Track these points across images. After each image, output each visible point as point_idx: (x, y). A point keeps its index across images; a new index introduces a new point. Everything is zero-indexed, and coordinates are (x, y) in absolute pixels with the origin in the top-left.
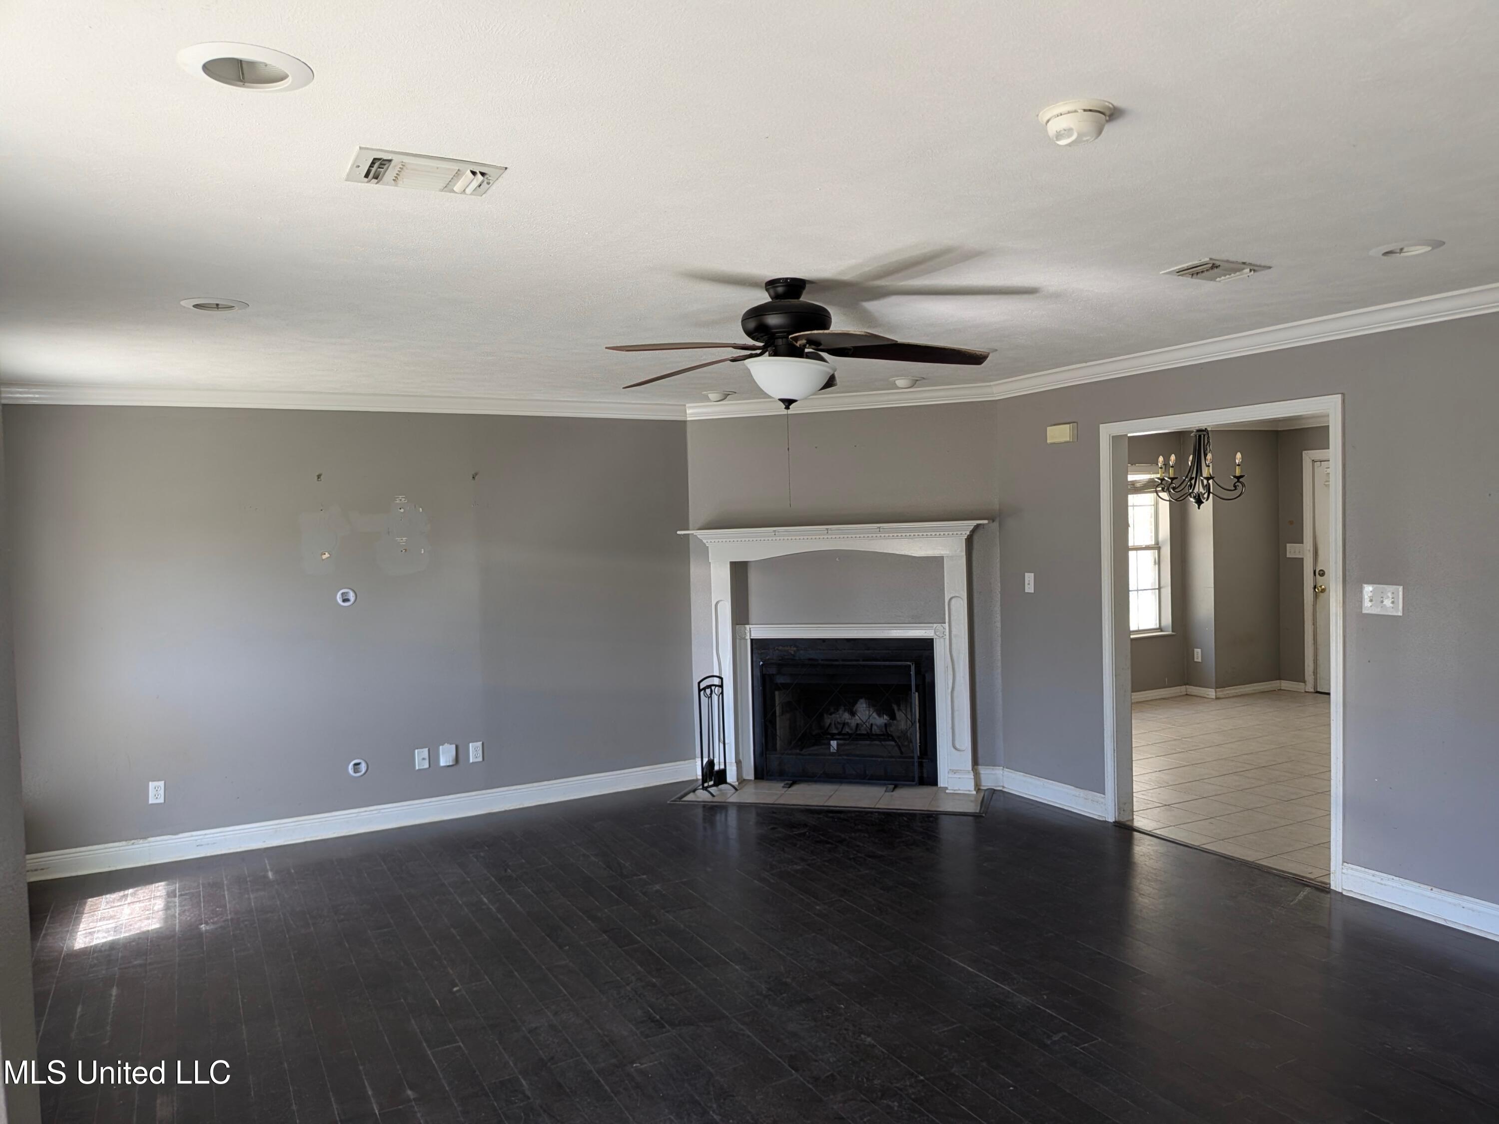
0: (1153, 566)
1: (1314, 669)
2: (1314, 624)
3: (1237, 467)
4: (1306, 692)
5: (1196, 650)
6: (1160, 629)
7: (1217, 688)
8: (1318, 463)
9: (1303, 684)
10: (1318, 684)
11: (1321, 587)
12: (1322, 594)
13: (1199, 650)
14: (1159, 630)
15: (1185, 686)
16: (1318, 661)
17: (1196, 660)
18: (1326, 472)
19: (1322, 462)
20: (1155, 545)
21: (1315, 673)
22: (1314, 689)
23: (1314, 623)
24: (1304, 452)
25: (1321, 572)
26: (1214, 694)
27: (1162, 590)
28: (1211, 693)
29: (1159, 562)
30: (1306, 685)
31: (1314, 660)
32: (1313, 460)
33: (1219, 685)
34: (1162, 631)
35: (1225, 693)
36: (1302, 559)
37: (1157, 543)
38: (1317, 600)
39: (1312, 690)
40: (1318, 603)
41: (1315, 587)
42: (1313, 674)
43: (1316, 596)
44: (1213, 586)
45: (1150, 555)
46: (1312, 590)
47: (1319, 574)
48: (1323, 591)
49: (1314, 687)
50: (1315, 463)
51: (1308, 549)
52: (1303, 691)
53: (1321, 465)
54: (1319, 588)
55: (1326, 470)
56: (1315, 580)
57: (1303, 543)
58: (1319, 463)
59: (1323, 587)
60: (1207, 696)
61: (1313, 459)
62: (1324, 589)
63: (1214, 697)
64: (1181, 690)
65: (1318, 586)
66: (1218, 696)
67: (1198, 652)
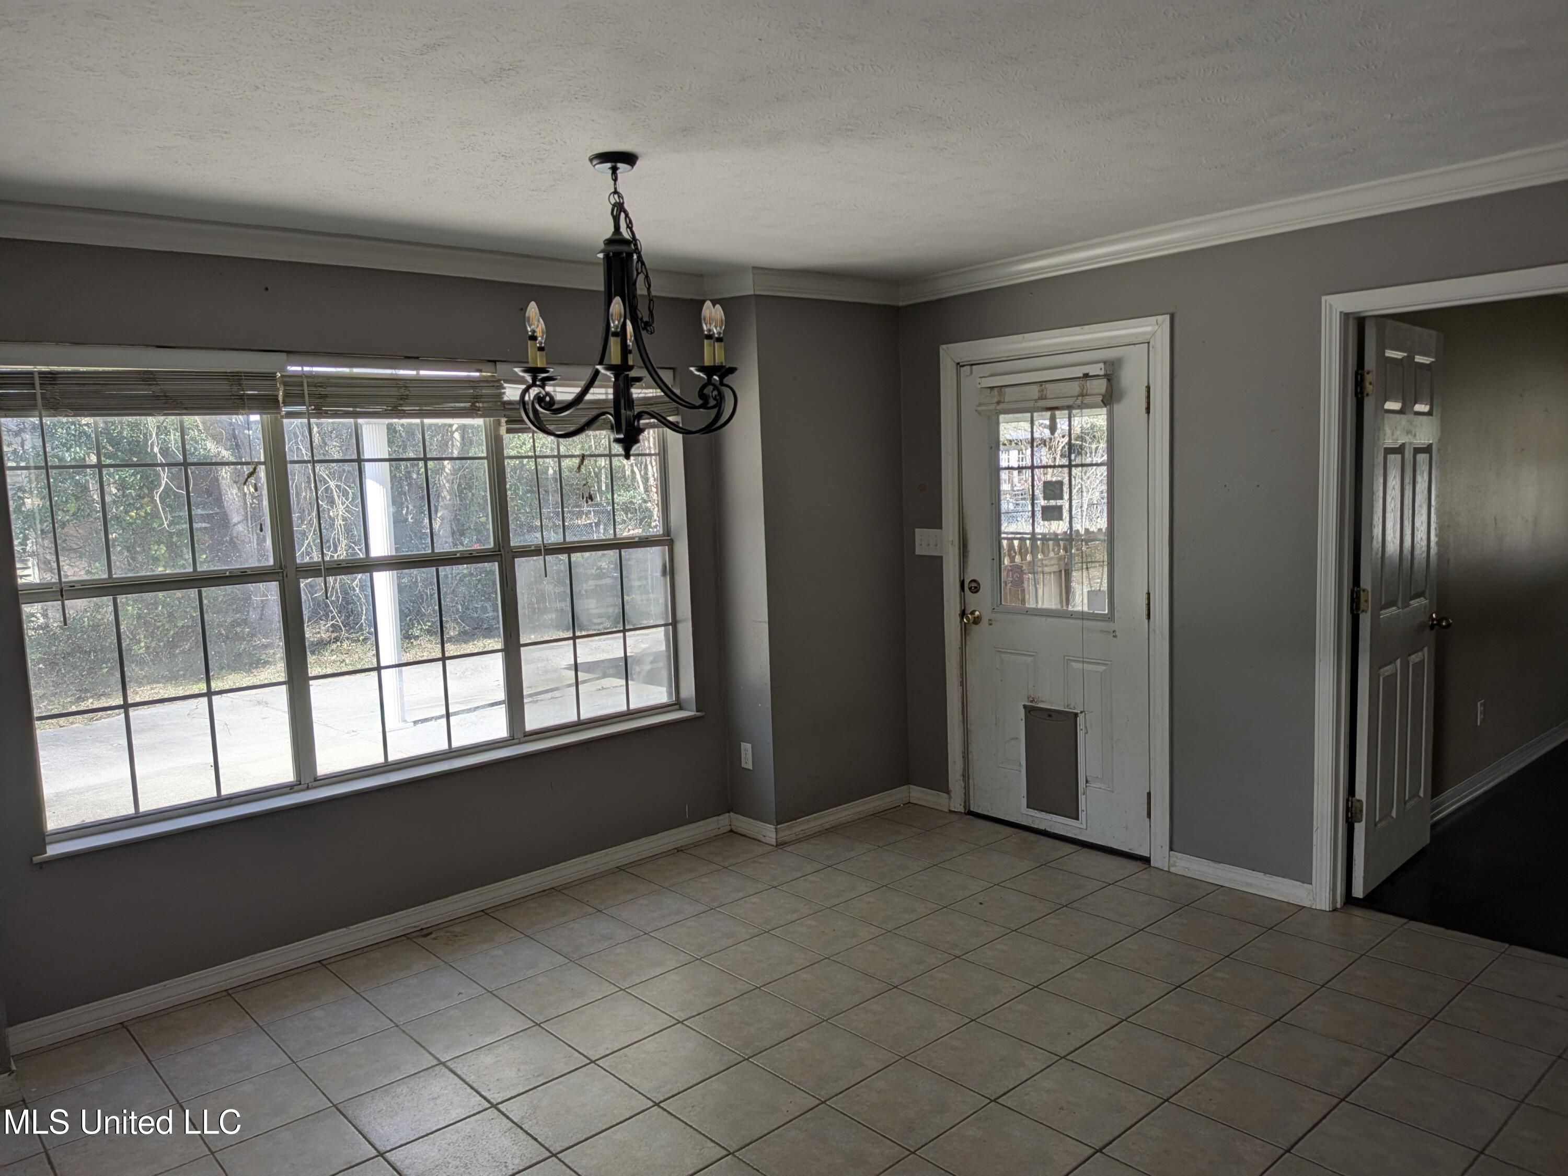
0: (662, 578)
1: (964, 770)
2: (962, 685)
3: (706, 342)
4: (951, 811)
5: (744, 745)
6: (678, 704)
7: (779, 823)
8: (965, 367)
9: (945, 795)
10: (971, 798)
11: (972, 613)
12: (974, 627)
13: (749, 746)
14: (677, 707)
15: (727, 815)
16: (970, 756)
17: (744, 765)
18: (979, 386)
19: (974, 367)
20: (664, 535)
21: (966, 776)
22: (965, 807)
23: (963, 683)
24: (943, 348)
25: (973, 585)
26: (774, 835)
27: (680, 627)
28: (768, 832)
29: (670, 571)
30: (950, 798)
31: (964, 753)
32: (958, 364)
33: (783, 817)
34: (681, 709)
35: (796, 830)
36: (941, 558)
37: (667, 531)
38: (967, 638)
39: (961, 809)
40: (968, 643)
41: (963, 614)
42: (962, 778)
43: (965, 630)
44: (767, 620)
45: (654, 557)
46: (959, 619)
47: (970, 589)
48: (977, 621)
49: (965, 802)
50: (962, 369)
51: (951, 539)
52: (946, 810)
53: (971, 373)
54: (970, 616)
55: (979, 380)
56: (963, 601)
57: (941, 528)
58: (969, 367)
59: (977, 613)
60: (763, 839)
61: (958, 361)
62: (978, 617)
63: (773, 842)
64: (722, 822)
65: (968, 611)
66: (780, 840)
67: (746, 748)
